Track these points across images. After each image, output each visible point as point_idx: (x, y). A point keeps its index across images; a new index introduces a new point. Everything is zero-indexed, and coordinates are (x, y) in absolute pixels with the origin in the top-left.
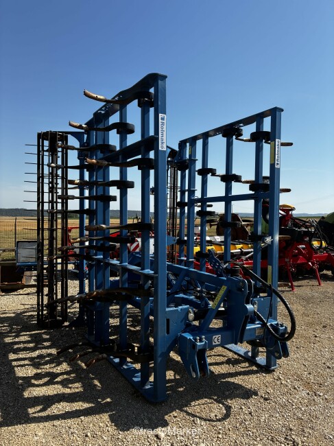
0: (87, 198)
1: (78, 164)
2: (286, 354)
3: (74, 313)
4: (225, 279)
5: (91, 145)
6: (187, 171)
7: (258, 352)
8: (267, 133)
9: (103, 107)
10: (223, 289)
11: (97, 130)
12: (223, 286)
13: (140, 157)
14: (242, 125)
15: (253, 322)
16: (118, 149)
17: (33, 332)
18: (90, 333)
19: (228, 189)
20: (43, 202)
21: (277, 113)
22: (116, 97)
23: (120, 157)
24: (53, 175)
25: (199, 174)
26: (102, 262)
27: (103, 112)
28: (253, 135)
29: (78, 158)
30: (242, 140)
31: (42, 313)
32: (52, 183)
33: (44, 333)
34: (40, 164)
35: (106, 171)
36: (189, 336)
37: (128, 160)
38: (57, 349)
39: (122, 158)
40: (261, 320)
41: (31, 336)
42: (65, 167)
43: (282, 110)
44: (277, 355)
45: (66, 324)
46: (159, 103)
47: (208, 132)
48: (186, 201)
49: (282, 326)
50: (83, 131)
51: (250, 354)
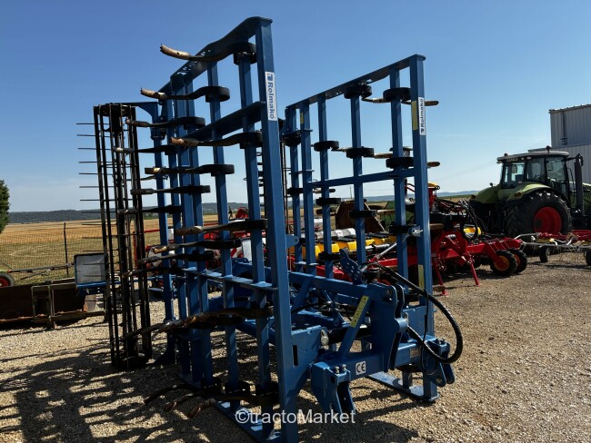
0: (168, 191)
1: (152, 146)
2: (451, 379)
3: (159, 346)
4: (366, 286)
5: (169, 119)
6: (299, 147)
7: (412, 378)
8: (406, 89)
9: (184, 67)
10: (365, 300)
11: (176, 98)
12: (364, 297)
13: (240, 131)
14: (370, 81)
15: (405, 341)
16: (208, 122)
17: (108, 376)
18: (186, 371)
19: (357, 167)
20: (108, 200)
21: (418, 62)
22: (201, 52)
23: (213, 133)
24: (118, 163)
25: (316, 149)
26: (196, 275)
27: (184, 74)
28: (386, 93)
29: (152, 138)
30: (371, 101)
31: (118, 348)
32: (119, 173)
33: (123, 376)
34: (100, 149)
35: (194, 152)
36: (325, 367)
37: (224, 137)
38: (144, 397)
39: (215, 134)
40: (416, 337)
41: (105, 381)
42: (135, 152)
43: (424, 59)
44: (439, 381)
45: (151, 361)
46: (264, 57)
47: (324, 93)
48: (301, 186)
49: (443, 343)
50: (157, 100)
51: (401, 383)
